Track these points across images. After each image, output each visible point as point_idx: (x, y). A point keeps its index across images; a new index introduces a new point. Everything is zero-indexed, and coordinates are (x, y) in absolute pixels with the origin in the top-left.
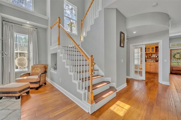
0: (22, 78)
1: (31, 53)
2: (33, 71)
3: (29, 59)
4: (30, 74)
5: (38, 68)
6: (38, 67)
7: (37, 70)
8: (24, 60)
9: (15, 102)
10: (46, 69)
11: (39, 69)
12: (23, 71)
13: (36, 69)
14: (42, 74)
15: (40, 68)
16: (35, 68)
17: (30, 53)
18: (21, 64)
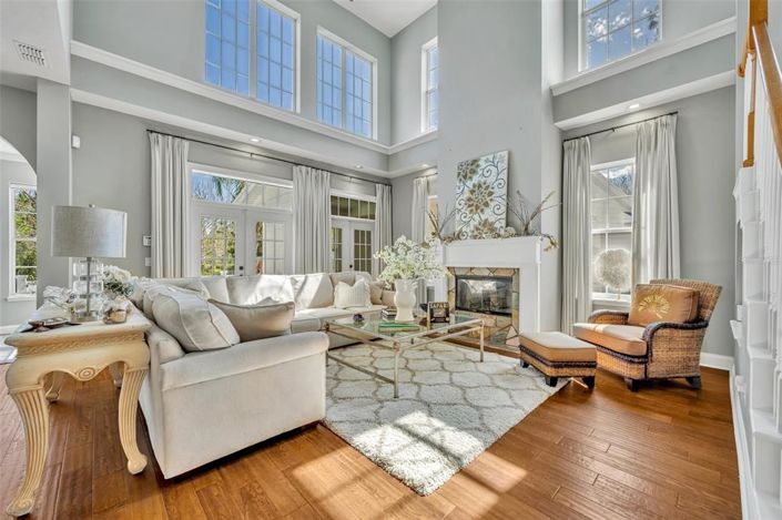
0: (591, 326)
1: (645, 228)
2: (640, 309)
3: (637, 256)
4: (627, 315)
5: (658, 298)
6: (658, 292)
7: (653, 307)
8: (622, 262)
9: (538, 388)
10: (700, 307)
11: (663, 301)
12: (615, 302)
13: (649, 299)
14: (665, 326)
15: (670, 298)
16: (646, 296)
17: (643, 231)
18: (613, 278)
